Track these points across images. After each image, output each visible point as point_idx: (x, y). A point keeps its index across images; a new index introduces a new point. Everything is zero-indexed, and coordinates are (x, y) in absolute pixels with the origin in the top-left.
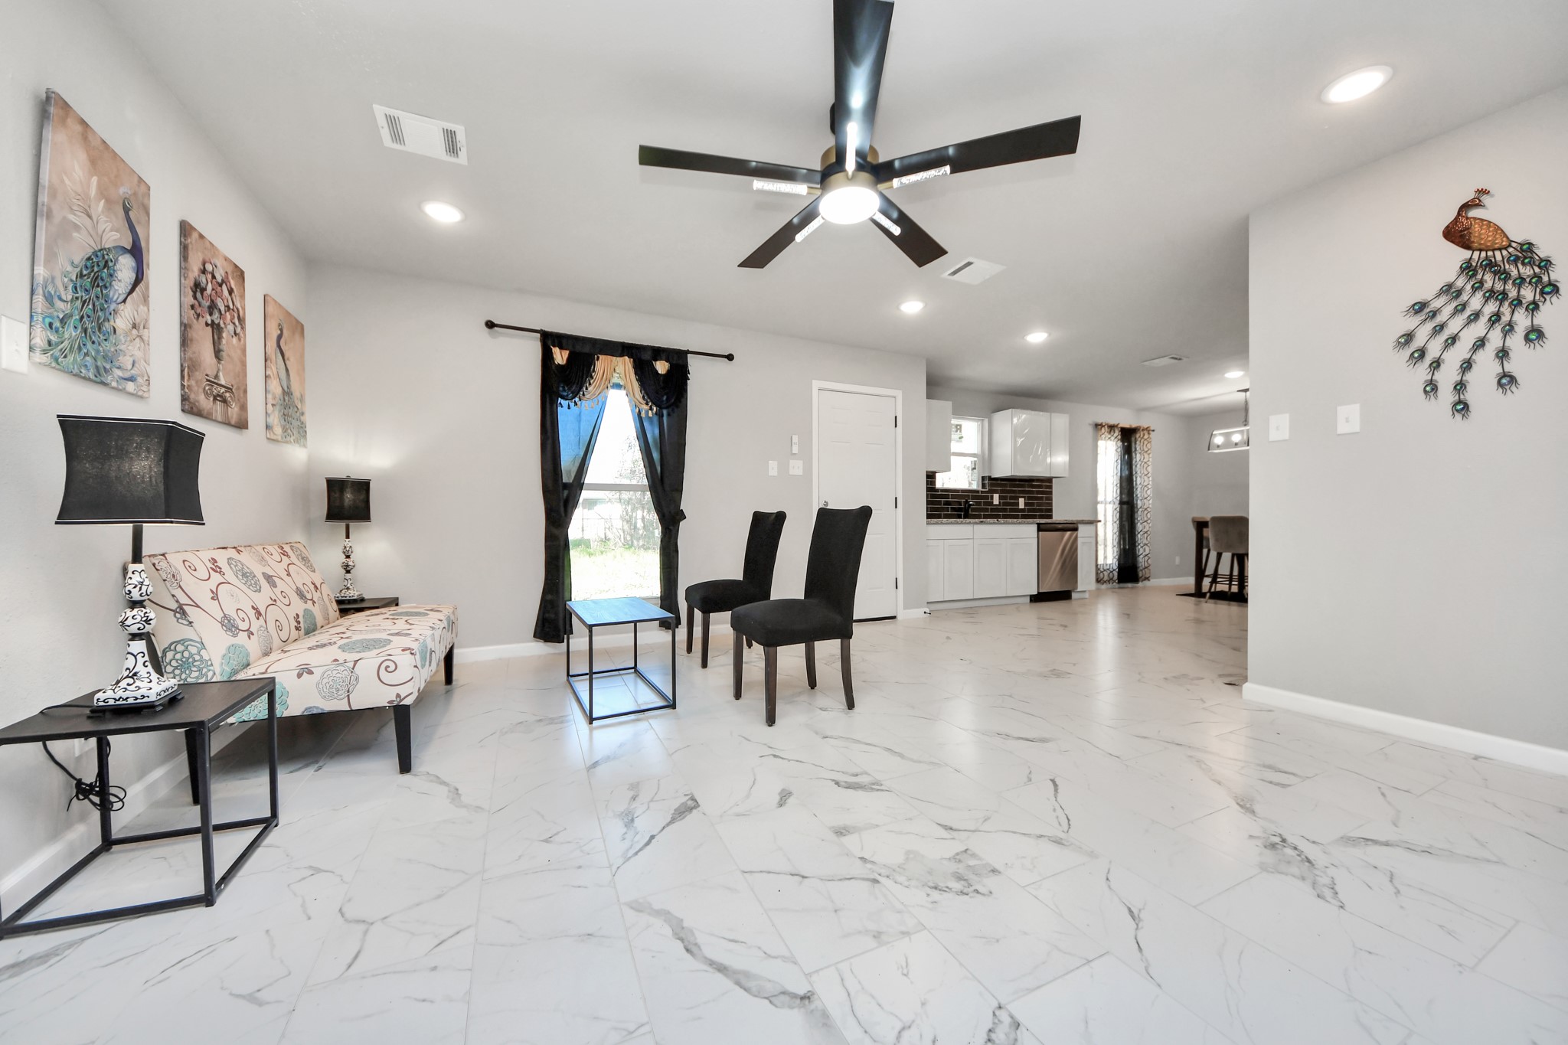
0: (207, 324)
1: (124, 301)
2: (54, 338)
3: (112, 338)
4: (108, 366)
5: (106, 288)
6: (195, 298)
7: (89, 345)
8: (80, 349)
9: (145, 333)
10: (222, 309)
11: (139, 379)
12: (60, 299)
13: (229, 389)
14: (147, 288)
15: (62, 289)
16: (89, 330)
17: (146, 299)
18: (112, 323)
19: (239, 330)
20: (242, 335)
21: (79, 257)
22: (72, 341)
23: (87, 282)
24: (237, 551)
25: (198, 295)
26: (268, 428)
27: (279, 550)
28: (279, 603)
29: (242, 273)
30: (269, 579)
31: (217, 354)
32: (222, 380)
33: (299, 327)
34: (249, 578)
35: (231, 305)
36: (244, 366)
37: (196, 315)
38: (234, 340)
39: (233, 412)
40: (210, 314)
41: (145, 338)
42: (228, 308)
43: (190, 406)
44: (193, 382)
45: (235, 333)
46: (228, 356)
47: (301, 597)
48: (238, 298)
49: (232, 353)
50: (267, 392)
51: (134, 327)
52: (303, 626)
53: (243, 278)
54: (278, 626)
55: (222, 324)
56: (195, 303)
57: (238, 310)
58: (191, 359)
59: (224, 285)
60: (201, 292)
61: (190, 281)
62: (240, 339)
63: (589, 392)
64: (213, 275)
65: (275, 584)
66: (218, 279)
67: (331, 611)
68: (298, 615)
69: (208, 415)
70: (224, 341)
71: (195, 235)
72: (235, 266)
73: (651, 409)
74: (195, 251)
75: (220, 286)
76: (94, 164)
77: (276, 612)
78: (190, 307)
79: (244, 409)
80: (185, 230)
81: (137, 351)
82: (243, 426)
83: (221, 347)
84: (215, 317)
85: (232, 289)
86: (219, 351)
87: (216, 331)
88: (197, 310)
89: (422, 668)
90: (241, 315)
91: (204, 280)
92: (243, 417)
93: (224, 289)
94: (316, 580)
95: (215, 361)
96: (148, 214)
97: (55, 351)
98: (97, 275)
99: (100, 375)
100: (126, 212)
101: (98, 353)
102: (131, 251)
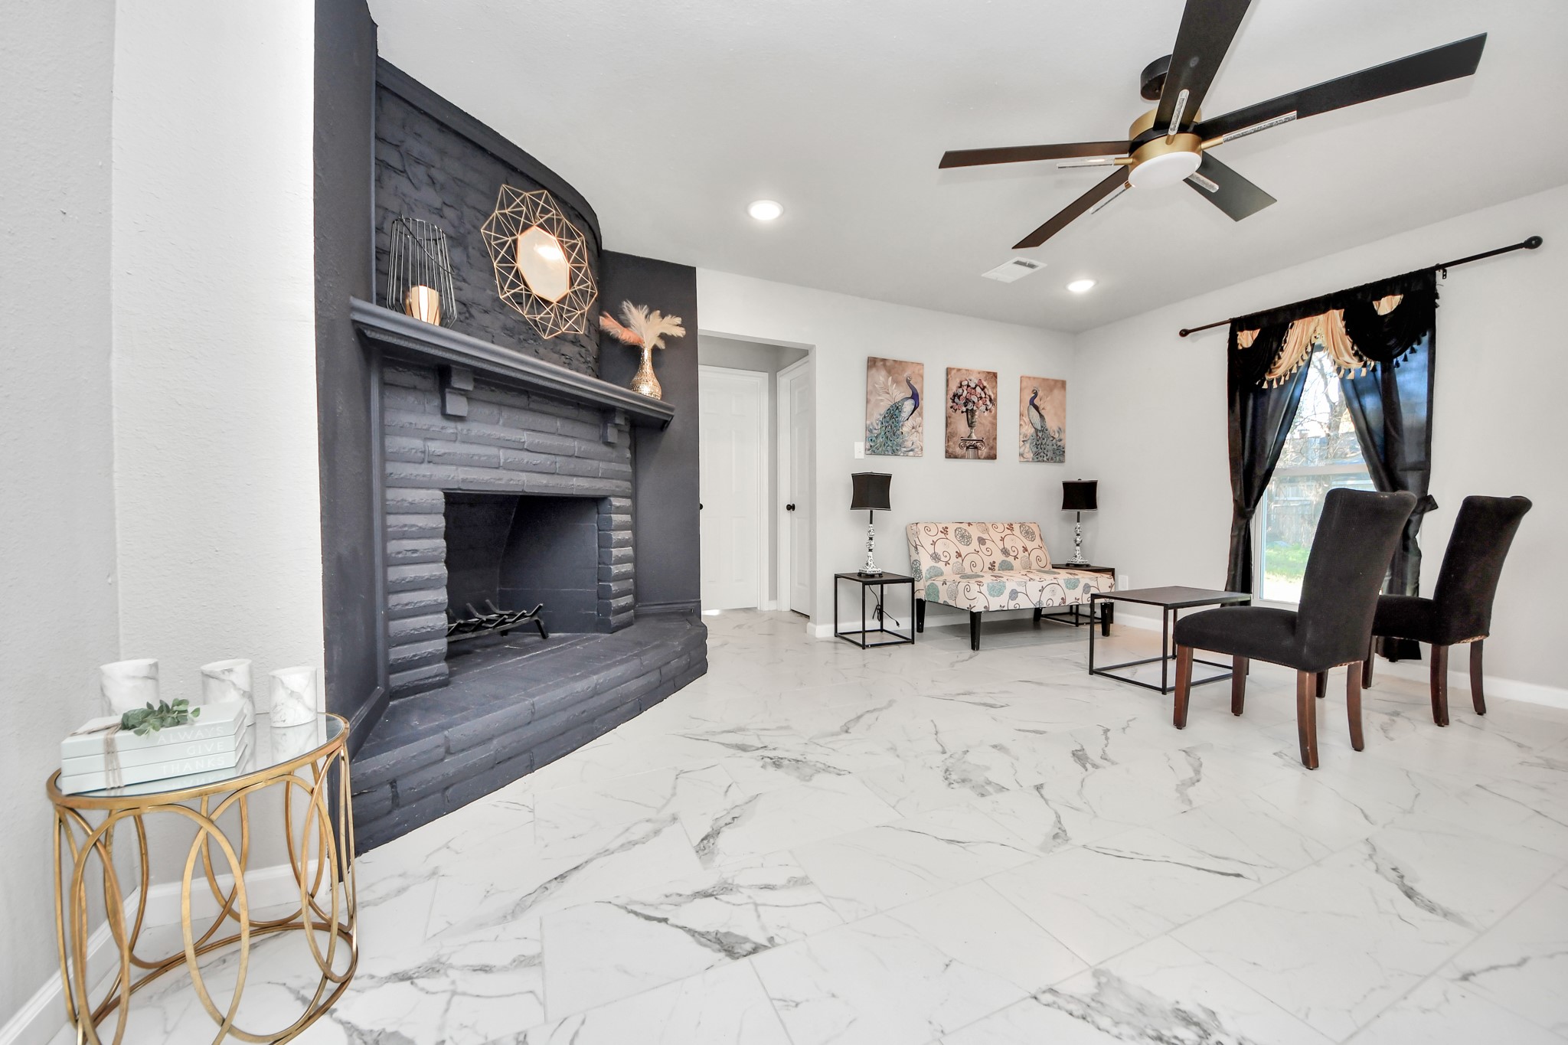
0: (962, 412)
1: (908, 419)
2: (872, 445)
3: (901, 436)
4: (898, 448)
5: (897, 417)
6: (954, 402)
7: (889, 442)
8: (884, 445)
9: (920, 429)
10: (976, 400)
11: (916, 450)
12: (875, 429)
13: (978, 441)
14: (922, 408)
15: (876, 425)
16: (889, 436)
17: (921, 415)
18: (901, 430)
19: (990, 406)
20: (993, 408)
22: (881, 443)
23: (888, 419)
24: (969, 524)
25: (956, 400)
26: (1021, 455)
27: (1006, 526)
28: (980, 553)
29: (995, 375)
30: (981, 541)
31: (971, 425)
32: (974, 437)
33: (1059, 385)
34: (965, 538)
35: (983, 396)
36: (994, 425)
37: (956, 410)
38: (986, 413)
39: (984, 451)
40: (965, 406)
41: (920, 431)
42: (981, 398)
43: (950, 455)
44: (951, 443)
45: (987, 409)
46: (980, 423)
47: (1004, 553)
48: (990, 390)
49: (984, 421)
50: (1020, 434)
51: (913, 428)
52: (996, 568)
53: (996, 377)
54: (973, 564)
55: (975, 408)
56: (955, 404)
57: (990, 396)
58: (950, 433)
59: (978, 388)
60: (959, 398)
61: (951, 394)
62: (991, 412)
63: (1279, 367)
64: (968, 386)
65: (984, 544)
66: (973, 385)
67: (1035, 565)
68: (994, 562)
69: (963, 457)
70: (976, 417)
71: (953, 372)
72: (989, 373)
73: (1365, 365)
74: (955, 378)
75: (975, 388)
76: (889, 372)
77: (974, 557)
78: (951, 407)
79: (993, 448)
80: (948, 371)
81: (914, 437)
82: (992, 457)
83: (974, 420)
84: (970, 406)
85: (985, 387)
86: (972, 423)
87: (970, 413)
88: (956, 407)
89: (991, 595)
90: (992, 398)
91: (961, 391)
92: (992, 452)
93: (978, 389)
94: (1030, 545)
95: (969, 429)
96: (922, 377)
97: (874, 449)
98: (894, 413)
99: (894, 453)
100: (908, 382)
101: (893, 444)
102: (912, 398)
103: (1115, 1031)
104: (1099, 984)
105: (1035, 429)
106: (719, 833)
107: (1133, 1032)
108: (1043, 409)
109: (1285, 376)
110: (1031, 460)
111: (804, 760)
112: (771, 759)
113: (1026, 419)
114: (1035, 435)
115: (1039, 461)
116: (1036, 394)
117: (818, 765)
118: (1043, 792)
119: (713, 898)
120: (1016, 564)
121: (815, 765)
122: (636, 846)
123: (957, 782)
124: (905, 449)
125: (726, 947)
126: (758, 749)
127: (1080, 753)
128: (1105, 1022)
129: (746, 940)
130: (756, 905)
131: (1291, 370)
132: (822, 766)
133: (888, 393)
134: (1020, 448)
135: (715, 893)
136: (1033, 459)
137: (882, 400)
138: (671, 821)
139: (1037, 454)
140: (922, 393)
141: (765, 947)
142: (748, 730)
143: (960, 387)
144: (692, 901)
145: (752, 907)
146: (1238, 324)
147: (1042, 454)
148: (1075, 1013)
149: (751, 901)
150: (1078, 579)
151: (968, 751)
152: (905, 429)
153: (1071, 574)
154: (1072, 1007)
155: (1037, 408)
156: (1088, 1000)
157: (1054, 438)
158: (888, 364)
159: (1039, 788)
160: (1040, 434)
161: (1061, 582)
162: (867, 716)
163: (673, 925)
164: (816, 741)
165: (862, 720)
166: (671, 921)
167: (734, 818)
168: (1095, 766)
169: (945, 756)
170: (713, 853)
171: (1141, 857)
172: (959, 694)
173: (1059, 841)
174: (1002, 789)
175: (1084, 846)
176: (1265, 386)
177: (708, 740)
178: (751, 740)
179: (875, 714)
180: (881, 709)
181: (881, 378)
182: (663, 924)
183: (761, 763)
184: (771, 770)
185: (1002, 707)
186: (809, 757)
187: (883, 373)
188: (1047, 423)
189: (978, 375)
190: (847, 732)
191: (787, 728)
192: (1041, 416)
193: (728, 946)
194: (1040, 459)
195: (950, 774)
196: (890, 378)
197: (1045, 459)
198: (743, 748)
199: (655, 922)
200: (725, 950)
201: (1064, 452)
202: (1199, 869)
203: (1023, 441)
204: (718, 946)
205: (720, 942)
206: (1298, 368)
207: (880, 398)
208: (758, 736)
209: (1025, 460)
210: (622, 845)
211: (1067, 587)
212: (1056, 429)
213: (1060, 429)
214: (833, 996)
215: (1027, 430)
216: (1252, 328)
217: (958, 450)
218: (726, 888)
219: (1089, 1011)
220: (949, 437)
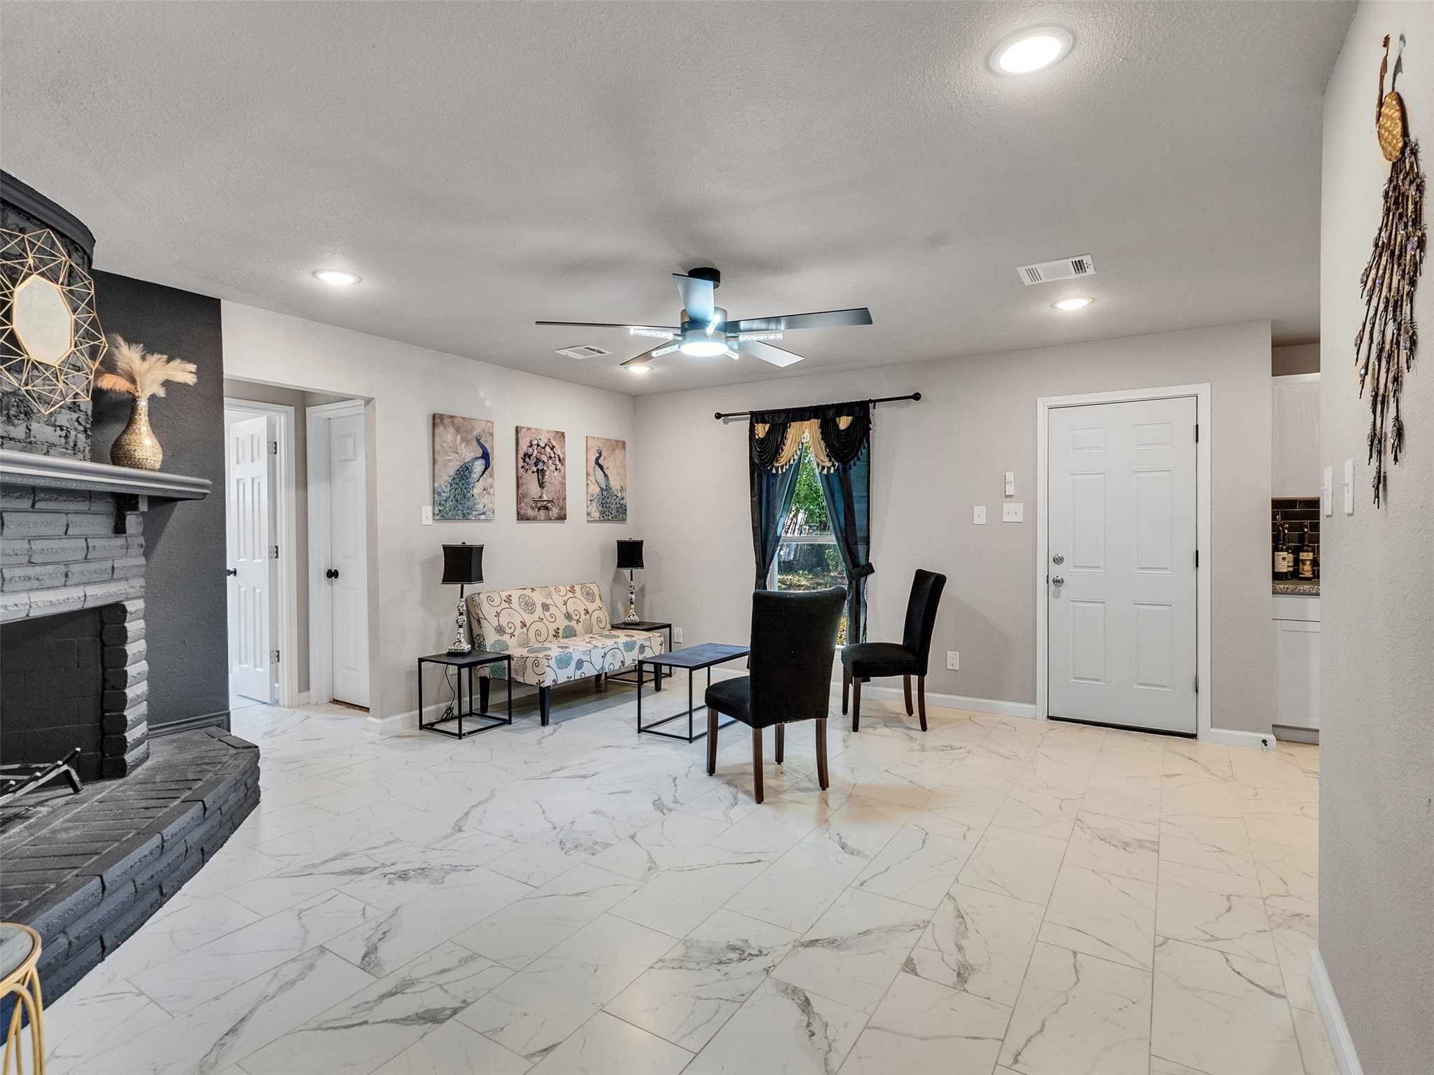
0: (533, 472)
1: (478, 480)
2: (441, 508)
3: (472, 499)
4: (469, 512)
5: (467, 479)
6: (524, 462)
7: (459, 506)
8: (454, 509)
9: (491, 491)
10: (546, 460)
11: (488, 513)
12: (444, 492)
13: (549, 501)
14: (492, 469)
15: (444, 488)
16: (459, 500)
17: (491, 475)
18: (471, 492)
19: (559, 466)
20: (562, 469)
21: (452, 471)
22: (450, 507)
23: (457, 480)
24: (533, 590)
25: (527, 460)
26: (588, 514)
27: (568, 588)
28: (545, 621)
29: (563, 435)
30: (545, 607)
31: (541, 485)
32: (545, 498)
33: (620, 445)
34: (529, 606)
35: (553, 455)
36: (563, 485)
37: (527, 470)
38: (556, 473)
39: (555, 512)
40: (536, 466)
41: (492, 493)
42: (551, 457)
43: (521, 517)
44: (523, 505)
45: (556, 469)
46: (551, 483)
47: (567, 618)
48: (558, 449)
49: (554, 481)
50: (587, 493)
51: (484, 489)
52: (561, 634)
53: (564, 437)
54: (538, 633)
55: (545, 468)
56: (525, 464)
57: (558, 456)
58: (521, 494)
59: (547, 447)
60: (529, 457)
61: (521, 454)
62: (560, 472)
63: (782, 457)
64: (538, 445)
65: (548, 610)
66: (543, 445)
67: (596, 628)
68: (558, 629)
69: (534, 519)
70: (546, 477)
71: (524, 430)
72: (557, 432)
73: (833, 465)
74: (526, 437)
75: (544, 448)
76: (458, 430)
77: (539, 626)
78: (523, 467)
79: (563, 508)
80: (517, 430)
81: (486, 500)
82: (562, 518)
83: (544, 481)
84: (540, 466)
85: (554, 447)
86: (543, 483)
87: (541, 473)
88: (527, 467)
89: (559, 668)
90: (561, 458)
91: (531, 450)
92: (563, 512)
93: (548, 449)
94: (591, 607)
95: (540, 489)
96: (492, 435)
97: (443, 513)
98: (463, 475)
99: (465, 517)
100: (478, 441)
101: (464, 507)
102: (482, 457)
103: (698, 968)
104: (687, 947)
105: (601, 488)
106: (376, 949)
107: (707, 965)
108: (607, 468)
109: (786, 465)
110: (598, 519)
111: (429, 867)
112: (395, 874)
113: (592, 479)
114: (600, 494)
115: (605, 520)
116: (600, 454)
117: (445, 867)
118: (636, 839)
119: (399, 994)
120: (579, 628)
121: (442, 868)
122: (296, 984)
123: (573, 849)
124: (476, 513)
125: (430, 1019)
126: (375, 869)
127: (658, 802)
128: (692, 965)
129: (444, 1009)
130: (440, 986)
131: (789, 461)
132: (450, 867)
133: (457, 453)
134: (588, 507)
135: (399, 990)
136: (600, 518)
137: (450, 460)
138: (319, 954)
139: (602, 513)
140: (493, 452)
141: (462, 1008)
142: (353, 853)
143: (531, 446)
144: (381, 1003)
145: (438, 989)
146: (757, 417)
147: (607, 513)
148: (676, 967)
149: (435, 984)
150: (635, 641)
151: (574, 822)
152: (476, 491)
153: (628, 636)
154: (674, 964)
155: (601, 467)
156: (682, 958)
157: (617, 497)
158: (456, 421)
159: (633, 837)
160: (605, 493)
161: (621, 647)
162: (474, 810)
163: (374, 1023)
164: (433, 847)
165: (470, 816)
166: (371, 1021)
167: (384, 933)
168: (669, 810)
169: (558, 830)
170: (380, 965)
171: (704, 866)
172: (553, 771)
173: (652, 871)
174: (607, 845)
175: (669, 870)
176: (774, 471)
177: (311, 874)
178: (362, 863)
179: (481, 808)
180: (485, 801)
181: (449, 436)
182: (365, 1026)
183: (386, 880)
184: (400, 883)
185: (593, 775)
186: (433, 863)
187: (452, 430)
188: (611, 483)
189: (548, 435)
190: (460, 831)
191: (396, 841)
192: (606, 475)
193: (432, 1017)
194: (606, 518)
195: (564, 845)
196: (459, 437)
197: (610, 518)
198: (360, 872)
199: (356, 1027)
200: (431, 1021)
201: (626, 510)
202: (737, 864)
203: (590, 501)
204: (423, 1021)
205: (424, 1018)
206: (794, 460)
207: (448, 458)
208: (368, 856)
209: (593, 519)
210: (280, 988)
211: (626, 650)
212: (619, 488)
213: (622, 488)
214: (525, 1015)
215: (593, 490)
216: (764, 422)
217: (530, 512)
218: (408, 984)
219: (683, 963)
220: (520, 499)
